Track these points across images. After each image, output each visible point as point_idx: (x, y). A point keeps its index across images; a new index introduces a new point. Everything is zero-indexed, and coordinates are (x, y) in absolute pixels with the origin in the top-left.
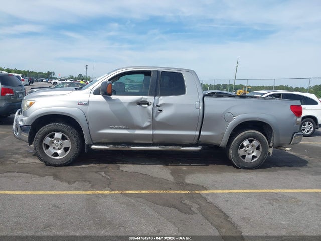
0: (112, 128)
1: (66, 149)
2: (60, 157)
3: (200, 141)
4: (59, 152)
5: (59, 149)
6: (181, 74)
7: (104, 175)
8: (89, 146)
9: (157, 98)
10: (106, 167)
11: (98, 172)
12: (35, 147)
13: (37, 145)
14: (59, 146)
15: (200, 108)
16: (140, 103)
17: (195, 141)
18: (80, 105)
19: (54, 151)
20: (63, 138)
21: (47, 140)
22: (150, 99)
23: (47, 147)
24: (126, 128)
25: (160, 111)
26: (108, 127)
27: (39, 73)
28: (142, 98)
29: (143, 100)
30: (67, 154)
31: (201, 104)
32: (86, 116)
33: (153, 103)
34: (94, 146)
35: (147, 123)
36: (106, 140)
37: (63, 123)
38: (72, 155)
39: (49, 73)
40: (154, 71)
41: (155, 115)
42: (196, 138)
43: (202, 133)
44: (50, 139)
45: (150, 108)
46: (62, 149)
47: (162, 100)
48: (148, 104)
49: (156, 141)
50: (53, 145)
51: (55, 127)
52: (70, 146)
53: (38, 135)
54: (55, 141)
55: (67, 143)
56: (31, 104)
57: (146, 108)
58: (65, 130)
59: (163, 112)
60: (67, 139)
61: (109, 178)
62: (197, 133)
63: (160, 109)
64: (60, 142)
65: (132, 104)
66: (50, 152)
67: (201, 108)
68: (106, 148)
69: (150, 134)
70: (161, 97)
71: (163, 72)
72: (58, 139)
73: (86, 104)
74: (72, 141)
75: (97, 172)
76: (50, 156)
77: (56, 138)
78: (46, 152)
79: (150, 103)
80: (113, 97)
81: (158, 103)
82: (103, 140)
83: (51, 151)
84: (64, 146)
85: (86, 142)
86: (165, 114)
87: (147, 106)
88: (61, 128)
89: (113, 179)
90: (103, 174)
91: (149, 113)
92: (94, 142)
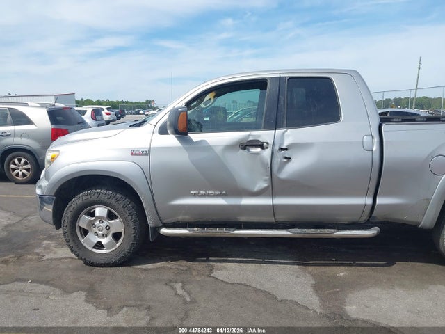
0: (195, 195)
1: (116, 236)
2: (108, 251)
3: (375, 218)
4: (104, 241)
5: (105, 235)
6: (329, 79)
7: (180, 291)
8: (156, 229)
9: (279, 132)
10: (189, 269)
11: (171, 281)
12: (65, 233)
13: (67, 229)
14: (105, 231)
15: (374, 149)
16: (246, 145)
17: (365, 218)
18: (136, 155)
19: (96, 240)
20: (111, 216)
21: (84, 221)
22: (265, 135)
23: (85, 232)
24: (221, 195)
25: (286, 158)
26: (187, 195)
27: (136, 103)
28: (250, 135)
29: (251, 139)
30: (118, 245)
31: (376, 139)
32: (147, 175)
33: (271, 143)
34: (164, 231)
35: (262, 184)
36: (187, 218)
37: (107, 190)
38: (127, 248)
39: (148, 102)
40: (271, 78)
41: (276, 168)
42: (368, 211)
43: (379, 201)
44: (88, 218)
45: (266, 153)
46: (110, 237)
47: (291, 136)
48: (262, 146)
49: (281, 218)
50: (95, 230)
51: (94, 197)
52: (123, 230)
53: (68, 213)
54: (97, 223)
55: (117, 225)
56: (53, 159)
57: (258, 154)
58: (112, 201)
59: (293, 160)
60: (117, 218)
61: (188, 299)
62: (369, 201)
63: (287, 154)
64: (105, 223)
65: (230, 147)
66: (89, 242)
67: (376, 148)
68: (185, 234)
69: (269, 206)
70: (289, 131)
71: (290, 78)
72: (101, 219)
73: (145, 153)
74: (125, 221)
75: (169, 283)
76: (90, 248)
77: (98, 217)
78: (82, 241)
79: (265, 144)
80: (195, 137)
81: (282, 144)
82: (181, 218)
83: (91, 241)
84: (113, 231)
85: (150, 223)
86: (298, 164)
87: (259, 150)
88: (105, 199)
89: (196, 302)
90: (178, 286)
91: (263, 163)
92: (165, 221)
